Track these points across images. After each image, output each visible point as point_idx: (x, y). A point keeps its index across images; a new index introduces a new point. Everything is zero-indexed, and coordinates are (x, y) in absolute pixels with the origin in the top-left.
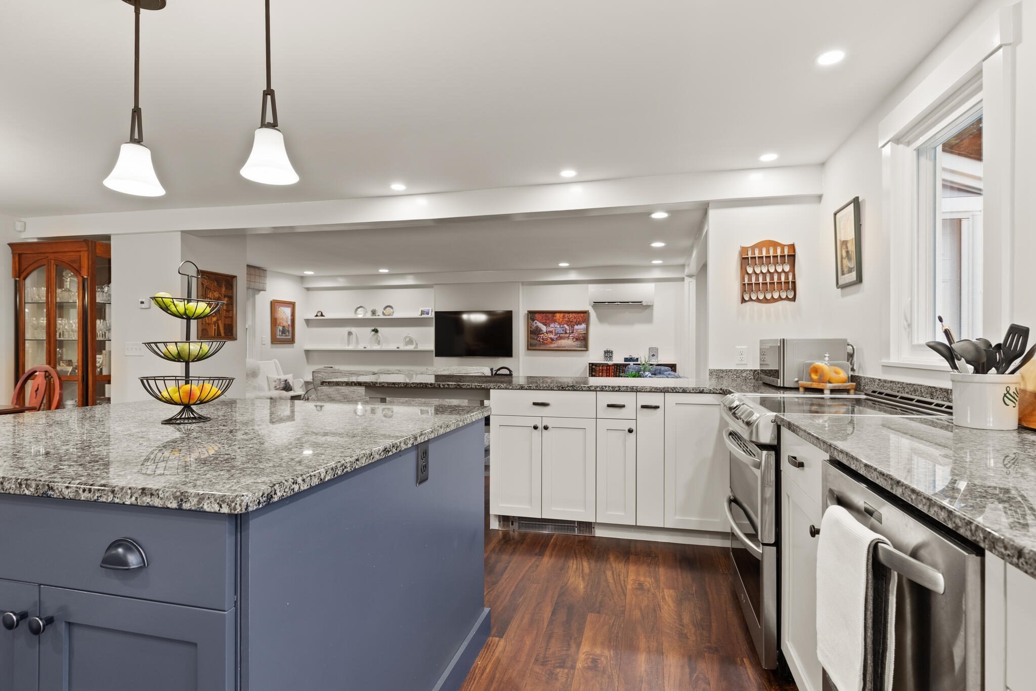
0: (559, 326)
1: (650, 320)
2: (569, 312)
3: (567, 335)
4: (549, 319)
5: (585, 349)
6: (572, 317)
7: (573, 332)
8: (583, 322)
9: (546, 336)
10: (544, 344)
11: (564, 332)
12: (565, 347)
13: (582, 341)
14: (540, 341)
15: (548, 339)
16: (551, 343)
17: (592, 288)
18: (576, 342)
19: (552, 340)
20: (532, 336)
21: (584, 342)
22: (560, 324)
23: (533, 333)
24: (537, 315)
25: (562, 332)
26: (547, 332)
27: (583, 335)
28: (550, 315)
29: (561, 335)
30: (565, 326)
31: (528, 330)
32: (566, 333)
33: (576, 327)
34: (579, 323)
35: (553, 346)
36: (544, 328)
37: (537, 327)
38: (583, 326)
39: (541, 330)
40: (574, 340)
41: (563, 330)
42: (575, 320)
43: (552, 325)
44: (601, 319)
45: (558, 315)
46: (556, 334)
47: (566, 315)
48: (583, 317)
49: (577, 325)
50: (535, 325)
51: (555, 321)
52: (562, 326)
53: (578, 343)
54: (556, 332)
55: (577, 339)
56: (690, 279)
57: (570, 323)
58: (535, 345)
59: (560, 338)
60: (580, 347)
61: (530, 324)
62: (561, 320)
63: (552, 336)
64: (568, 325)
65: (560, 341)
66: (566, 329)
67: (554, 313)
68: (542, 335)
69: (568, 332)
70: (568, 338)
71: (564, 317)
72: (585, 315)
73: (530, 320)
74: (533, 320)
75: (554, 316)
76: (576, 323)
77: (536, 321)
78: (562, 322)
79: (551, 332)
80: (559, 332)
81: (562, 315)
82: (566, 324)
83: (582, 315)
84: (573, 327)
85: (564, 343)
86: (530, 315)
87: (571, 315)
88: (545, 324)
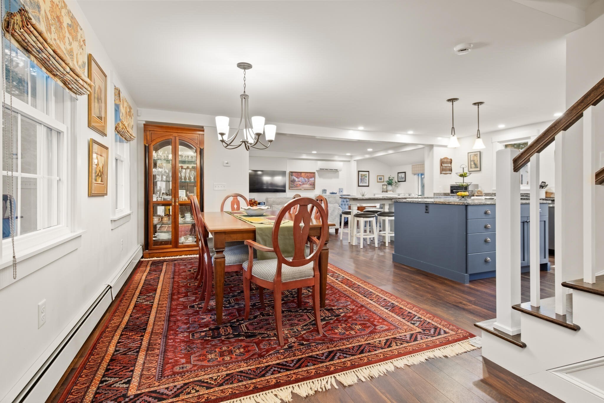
1: (338, 177)
2: (307, 173)
5: (314, 189)
8: (313, 177)
9: (297, 183)
10: (296, 187)
16: (300, 186)
17: (319, 162)
19: (300, 185)
20: (291, 183)
21: (313, 186)
22: (303, 178)
23: (292, 182)
24: (294, 174)
27: (313, 183)
28: (299, 174)
31: (289, 180)
32: (306, 182)
33: (310, 179)
36: (297, 179)
37: (294, 179)
38: (313, 179)
39: (295, 180)
43: (300, 178)
44: (320, 176)
45: (303, 174)
47: (306, 174)
51: (301, 177)
53: (311, 186)
55: (310, 185)
56: (355, 162)
58: (292, 187)
59: (304, 184)
63: (300, 183)
67: (301, 173)
70: (307, 184)
73: (291, 176)
74: (292, 176)
75: (301, 174)
76: (310, 177)
79: (300, 181)
81: (304, 174)
83: (313, 174)
84: (309, 179)
85: (305, 186)
86: (290, 173)
87: (308, 174)
88: (297, 178)
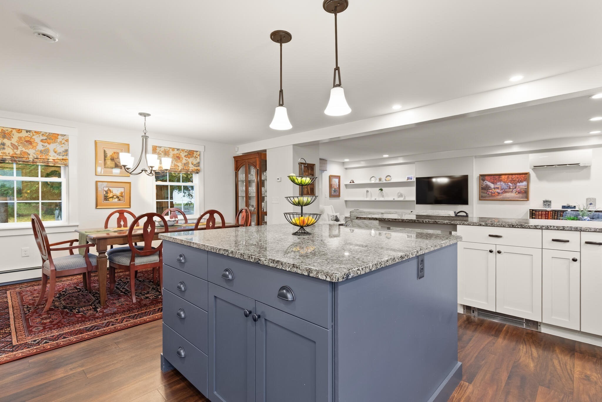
0: (504, 184)
1: (587, 177)
2: (512, 174)
3: (511, 190)
4: (496, 179)
5: (526, 199)
6: (515, 178)
7: (515, 188)
8: (525, 181)
9: (493, 191)
10: (492, 196)
11: (508, 188)
12: (509, 198)
13: (524, 194)
14: (489, 194)
15: (496, 192)
16: (497, 195)
17: (532, 156)
18: (518, 195)
19: (499, 193)
20: (483, 191)
21: (525, 195)
22: (504, 182)
23: (484, 189)
24: (486, 177)
25: (506, 188)
26: (494, 188)
27: (525, 190)
28: (497, 177)
29: (506, 190)
30: (510, 184)
31: (480, 187)
32: (510, 188)
33: (518, 184)
34: (521, 181)
35: (499, 197)
36: (492, 186)
37: (487, 185)
38: (525, 183)
39: (490, 187)
40: (517, 193)
41: (508, 187)
42: (518, 180)
43: (499, 183)
44: (540, 178)
45: (503, 177)
46: (502, 189)
47: (510, 176)
48: (525, 176)
49: (519, 183)
50: (485, 184)
51: (501, 181)
52: (506, 184)
53: (521, 195)
54: (502, 188)
55: (519, 193)
57: (513, 181)
58: (485, 197)
59: (505, 192)
60: (522, 198)
61: (481, 183)
62: (506, 180)
63: (499, 191)
64: (511, 183)
65: (505, 194)
66: (510, 186)
67: (500, 175)
68: (491, 190)
69: (512, 187)
70: (512, 192)
71: (508, 178)
72: (526, 175)
73: (481, 181)
74: (484, 180)
75: (500, 177)
76: (518, 181)
77: (486, 181)
78: (506, 181)
79: (498, 188)
80: (504, 188)
81: (506, 176)
82: (510, 182)
83: (524, 176)
84: (515, 184)
85: (508, 195)
86: (481, 177)
87: (514, 176)
88: (493, 183)
